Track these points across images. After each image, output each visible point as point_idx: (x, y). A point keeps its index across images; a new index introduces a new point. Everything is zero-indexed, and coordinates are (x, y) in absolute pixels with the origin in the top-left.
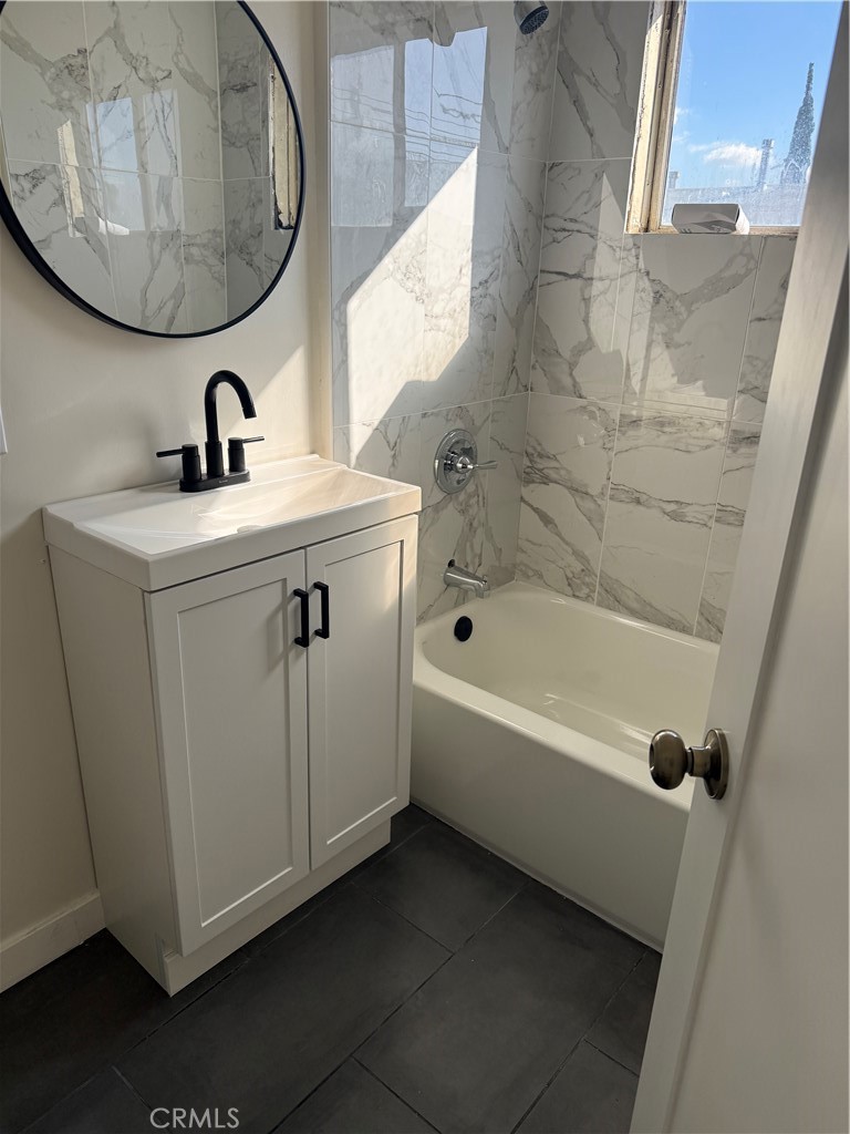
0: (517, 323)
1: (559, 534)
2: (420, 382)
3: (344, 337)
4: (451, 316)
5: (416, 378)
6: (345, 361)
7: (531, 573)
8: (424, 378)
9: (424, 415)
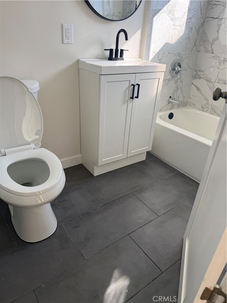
0: (198, 31)
1: (201, 93)
2: (169, 43)
3: (151, 27)
4: (180, 26)
5: (169, 42)
6: (151, 34)
7: (192, 104)
8: (170, 42)
9: (169, 53)
